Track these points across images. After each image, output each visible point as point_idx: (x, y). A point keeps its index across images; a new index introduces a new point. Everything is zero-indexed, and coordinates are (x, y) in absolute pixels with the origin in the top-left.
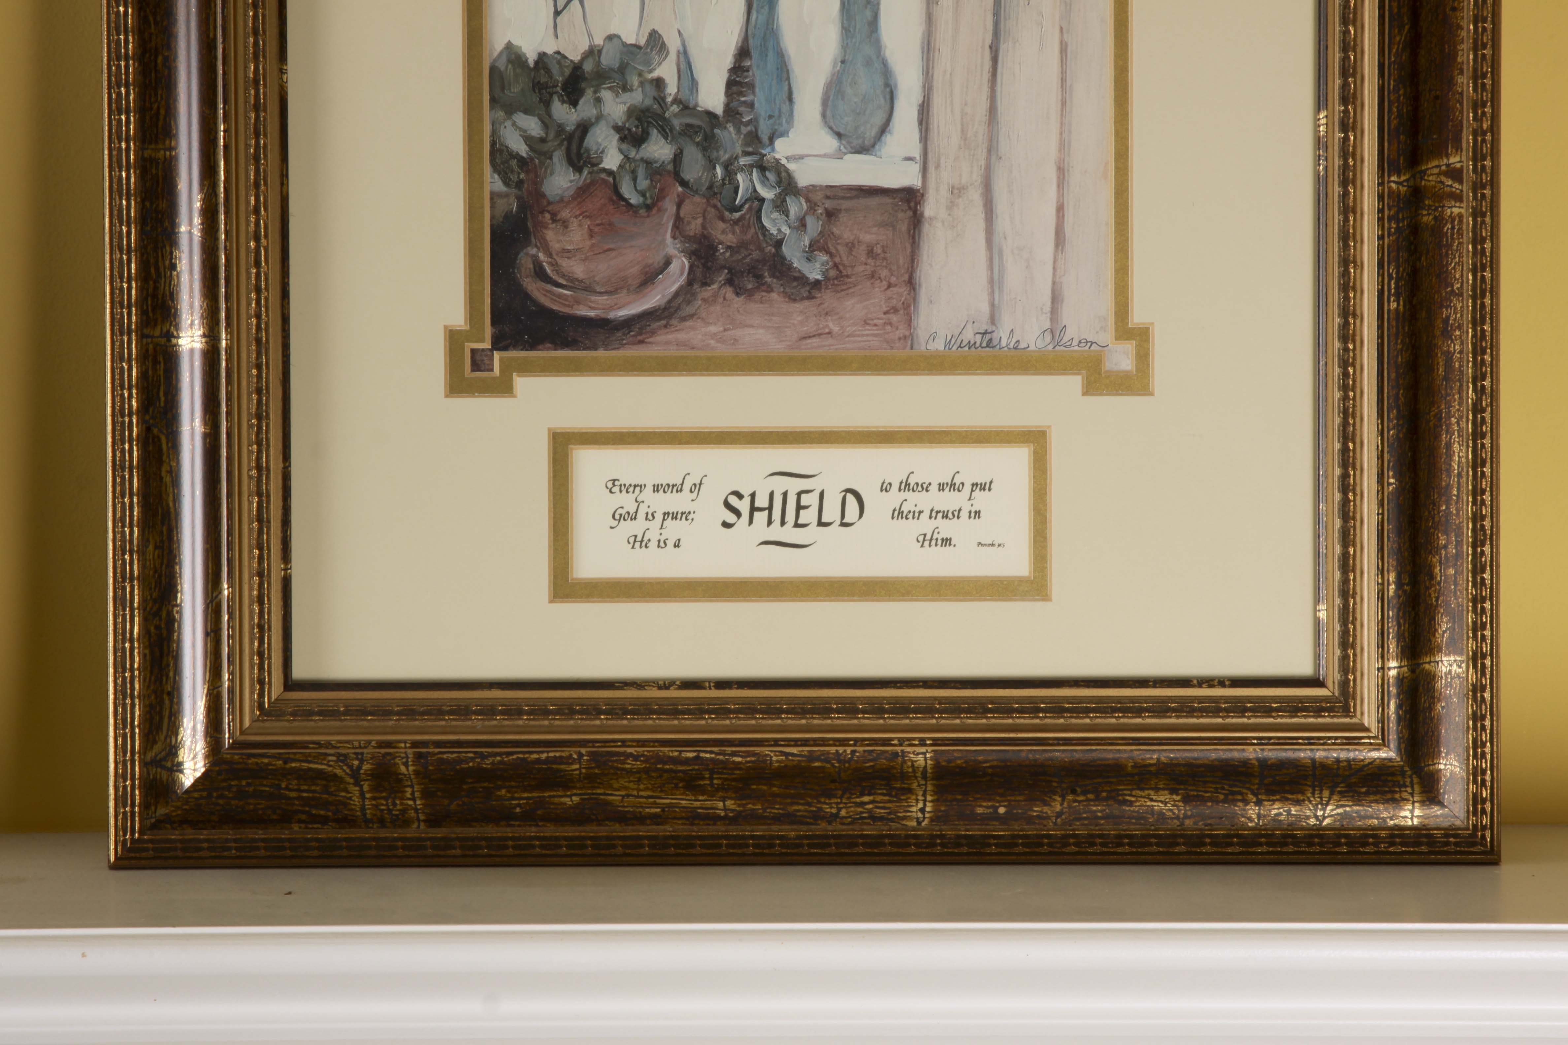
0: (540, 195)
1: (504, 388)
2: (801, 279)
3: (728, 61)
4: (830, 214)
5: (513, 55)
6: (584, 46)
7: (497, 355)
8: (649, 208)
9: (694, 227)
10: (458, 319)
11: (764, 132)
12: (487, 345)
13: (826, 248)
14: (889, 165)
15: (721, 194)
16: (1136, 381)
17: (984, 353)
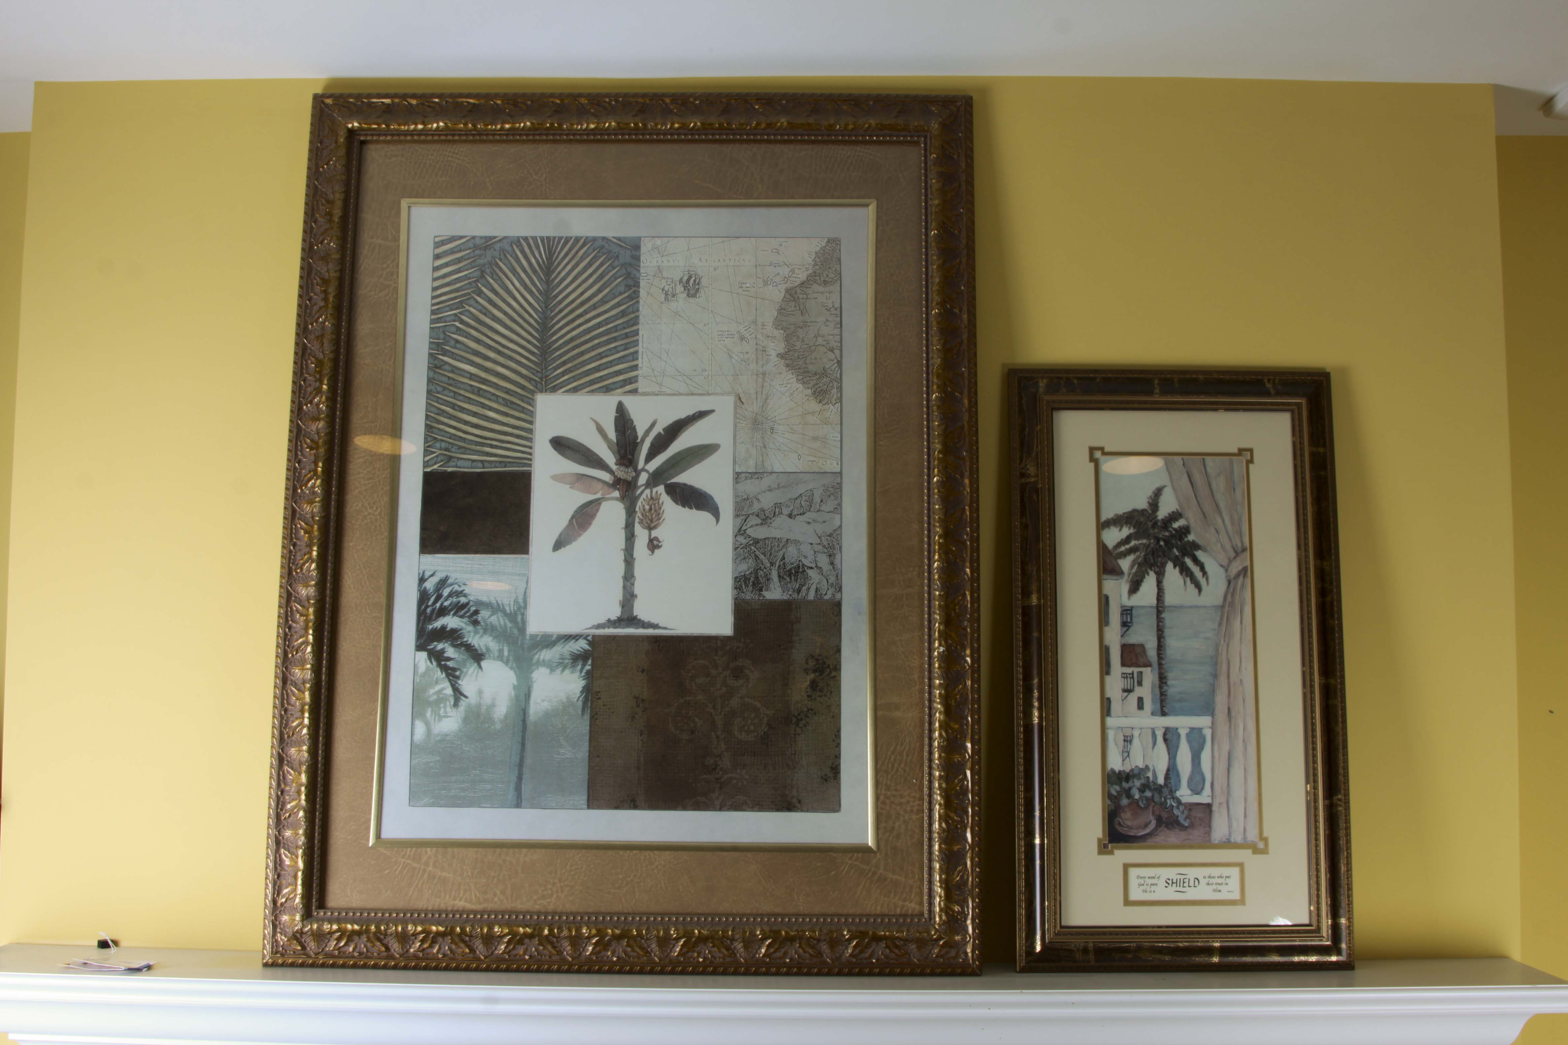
0: (1120, 806)
1: (1111, 853)
2: (1183, 826)
3: (1164, 772)
4: (1190, 810)
5: (1113, 770)
6: (1130, 769)
7: (1110, 845)
8: (1146, 808)
9: (1157, 813)
10: (1100, 835)
11: (1173, 789)
12: (1107, 842)
13: (1189, 818)
14: (1204, 798)
15: (1163, 805)
16: (1265, 851)
17: (1228, 844)
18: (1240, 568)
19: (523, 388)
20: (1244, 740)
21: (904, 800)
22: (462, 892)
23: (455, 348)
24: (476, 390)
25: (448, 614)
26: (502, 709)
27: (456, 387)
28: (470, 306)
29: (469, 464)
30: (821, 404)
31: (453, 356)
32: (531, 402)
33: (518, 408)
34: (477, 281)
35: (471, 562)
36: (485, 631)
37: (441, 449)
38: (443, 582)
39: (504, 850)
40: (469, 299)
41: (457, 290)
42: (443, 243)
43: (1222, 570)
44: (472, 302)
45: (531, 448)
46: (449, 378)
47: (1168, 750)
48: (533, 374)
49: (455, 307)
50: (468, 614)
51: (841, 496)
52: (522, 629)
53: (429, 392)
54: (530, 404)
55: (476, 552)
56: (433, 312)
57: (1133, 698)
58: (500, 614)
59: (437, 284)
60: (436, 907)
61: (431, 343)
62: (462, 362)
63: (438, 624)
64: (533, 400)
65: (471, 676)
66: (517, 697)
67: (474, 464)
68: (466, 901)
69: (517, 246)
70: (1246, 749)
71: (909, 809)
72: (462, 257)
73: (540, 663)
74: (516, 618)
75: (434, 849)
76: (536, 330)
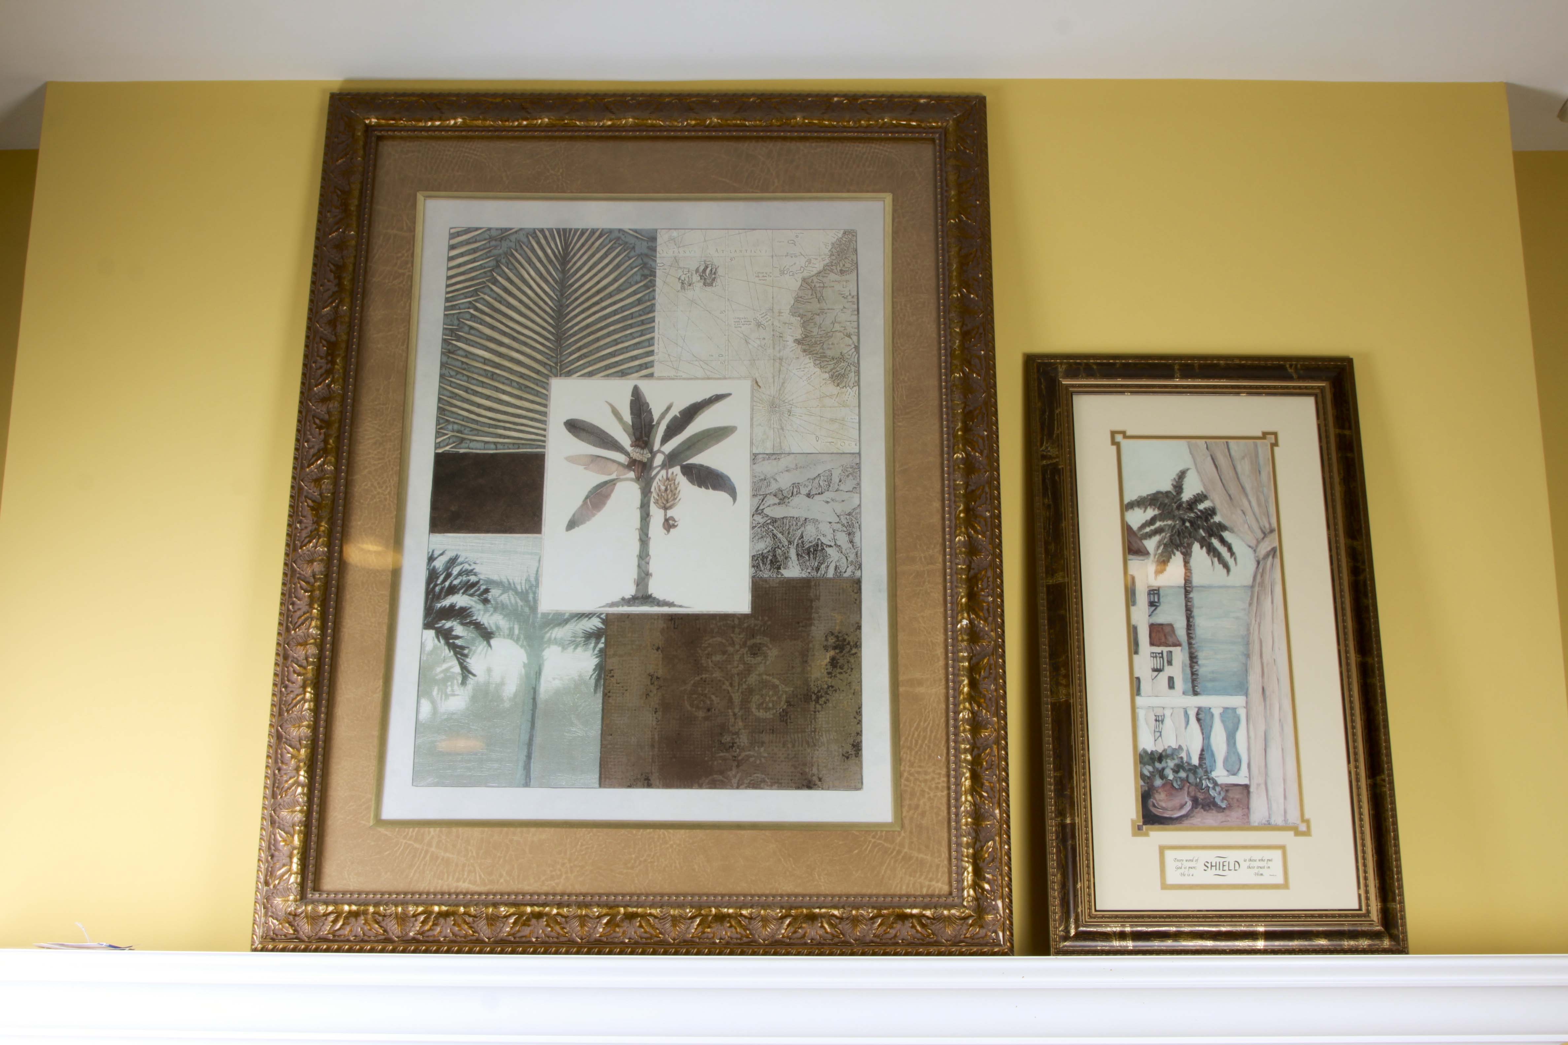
0: (1153, 786)
1: (1147, 835)
2: (1220, 807)
3: (1199, 752)
4: (1227, 791)
5: (1145, 751)
6: (1162, 749)
7: (1144, 827)
8: (1181, 789)
9: (1193, 794)
10: (1135, 817)
11: (1209, 770)
12: (1142, 824)
13: (1226, 800)
14: (1241, 779)
15: (1199, 786)
16: (1307, 833)
17: (1268, 826)
18: (1269, 549)
19: (538, 372)
20: (1280, 720)
21: (928, 777)
22: (466, 873)
23: (469, 334)
24: (489, 375)
25: (457, 592)
26: (511, 687)
27: (469, 371)
28: (485, 294)
29: (481, 445)
30: (838, 388)
31: (467, 341)
32: (546, 386)
33: (533, 392)
34: (493, 270)
35: (481, 541)
36: (496, 609)
37: (453, 431)
38: (453, 561)
39: (512, 829)
40: (484, 287)
41: (472, 279)
42: (458, 234)
43: (1250, 551)
44: (487, 290)
45: (545, 430)
46: (463, 362)
47: (1202, 730)
48: (548, 359)
49: (470, 294)
50: (478, 593)
51: (860, 476)
52: (534, 608)
53: (442, 376)
54: (544, 388)
55: (487, 531)
56: (447, 300)
57: (1163, 678)
58: (511, 593)
59: (451, 273)
60: (438, 889)
61: (444, 329)
62: (476, 347)
63: (447, 602)
64: (547, 384)
65: (480, 654)
66: (527, 676)
67: (487, 446)
68: (470, 882)
69: (533, 238)
70: (1282, 729)
71: (933, 786)
72: (477, 248)
73: (550, 642)
74: (528, 597)
75: (438, 829)
76: (552, 317)
